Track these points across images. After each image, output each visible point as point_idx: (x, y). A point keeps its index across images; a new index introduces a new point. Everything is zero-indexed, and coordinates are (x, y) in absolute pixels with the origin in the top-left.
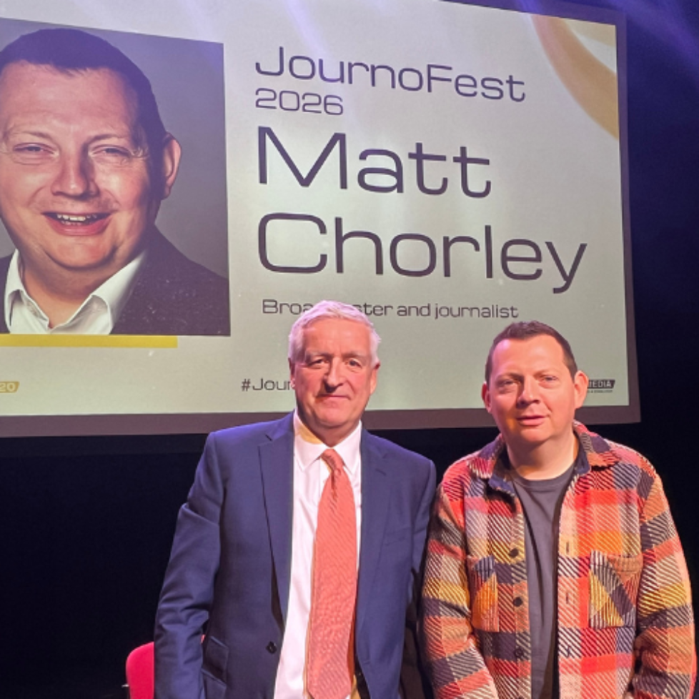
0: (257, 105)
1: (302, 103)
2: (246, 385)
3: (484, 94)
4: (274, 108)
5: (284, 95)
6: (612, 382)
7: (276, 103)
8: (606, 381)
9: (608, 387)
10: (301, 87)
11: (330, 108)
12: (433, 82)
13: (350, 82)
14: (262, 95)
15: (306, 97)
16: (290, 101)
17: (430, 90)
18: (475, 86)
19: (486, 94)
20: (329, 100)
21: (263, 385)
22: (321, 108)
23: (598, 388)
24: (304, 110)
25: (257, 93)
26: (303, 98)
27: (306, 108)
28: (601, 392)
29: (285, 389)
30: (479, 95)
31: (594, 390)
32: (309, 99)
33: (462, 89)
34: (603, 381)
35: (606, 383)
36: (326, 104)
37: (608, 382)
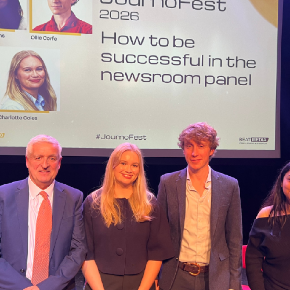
0: (100, 17)
1: (120, 15)
2: (98, 137)
3: (205, 8)
4: (108, 18)
5: (112, 12)
6: (267, 139)
7: (109, 16)
8: (264, 138)
9: (265, 141)
10: (120, 8)
11: (133, 18)
12: (181, 4)
13: (143, 5)
14: (103, 13)
15: (123, 13)
16: (115, 15)
17: (180, 7)
18: (202, 5)
19: (207, 8)
20: (133, 14)
21: (106, 137)
22: (129, 17)
23: (259, 142)
24: (121, 19)
25: (100, 12)
26: (121, 13)
27: (123, 18)
28: (261, 143)
29: (115, 139)
30: (203, 9)
31: (256, 143)
32: (124, 14)
33: (195, 6)
34: (262, 138)
35: (264, 139)
36: (131, 16)
37: (265, 139)
